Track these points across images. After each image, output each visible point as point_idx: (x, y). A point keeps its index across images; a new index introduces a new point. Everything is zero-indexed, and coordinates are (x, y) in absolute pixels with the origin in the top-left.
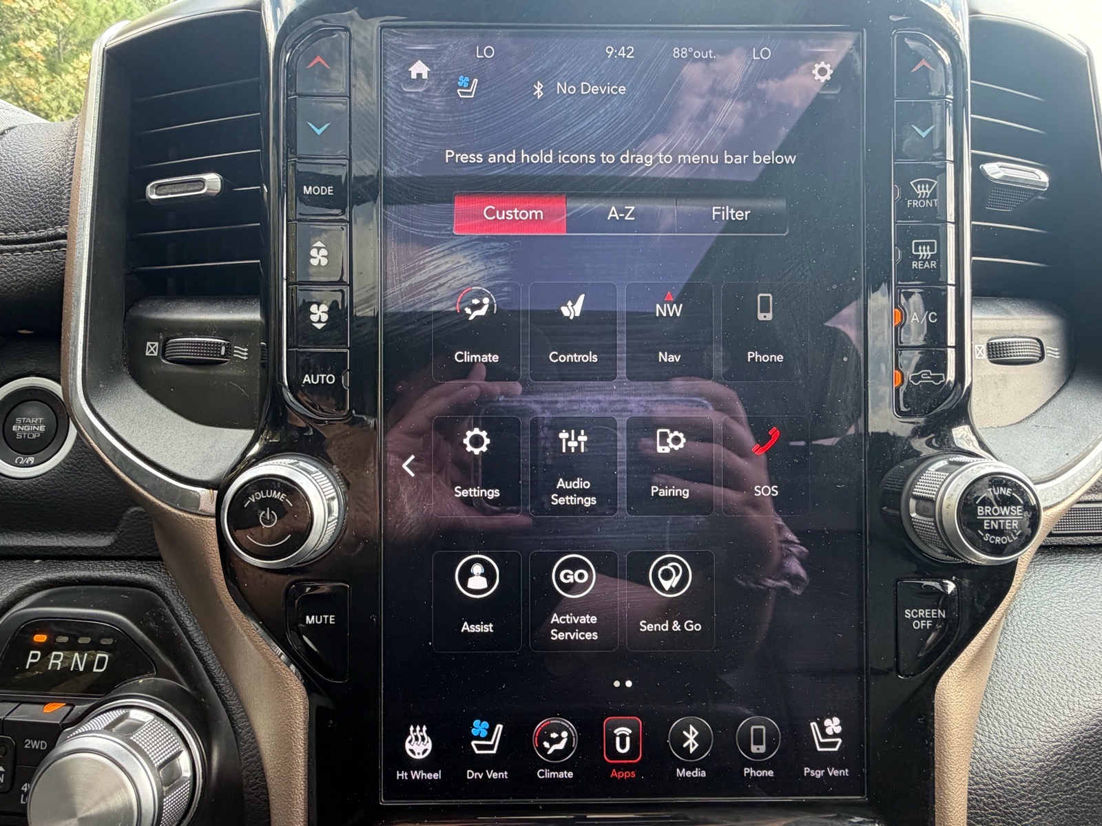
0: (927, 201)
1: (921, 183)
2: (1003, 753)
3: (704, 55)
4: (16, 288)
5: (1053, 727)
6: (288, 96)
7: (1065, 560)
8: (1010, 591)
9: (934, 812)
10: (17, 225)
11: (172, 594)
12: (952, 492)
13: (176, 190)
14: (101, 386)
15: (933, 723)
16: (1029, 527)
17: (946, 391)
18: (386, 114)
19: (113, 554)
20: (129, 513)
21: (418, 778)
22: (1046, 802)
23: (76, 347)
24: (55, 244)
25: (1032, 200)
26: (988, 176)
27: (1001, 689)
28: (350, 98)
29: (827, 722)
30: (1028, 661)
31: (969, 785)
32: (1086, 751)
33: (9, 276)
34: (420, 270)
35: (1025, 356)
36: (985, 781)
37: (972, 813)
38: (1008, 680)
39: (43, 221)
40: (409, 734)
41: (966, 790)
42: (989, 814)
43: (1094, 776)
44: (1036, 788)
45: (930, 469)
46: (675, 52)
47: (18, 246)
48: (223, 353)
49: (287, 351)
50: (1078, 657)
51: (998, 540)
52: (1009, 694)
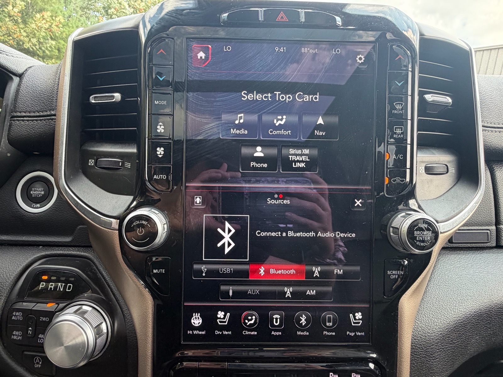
0: (400, 111)
1: (398, 104)
2: (426, 328)
3: (314, 51)
4: (34, 136)
5: (447, 318)
6: (149, 65)
7: (458, 253)
8: (429, 264)
9: (397, 349)
10: (34, 110)
11: (96, 261)
12: (405, 226)
13: (102, 99)
14: (71, 177)
15: (398, 315)
16: (434, 239)
17: (405, 186)
18: (188, 73)
19: (72, 244)
20: (78, 228)
21: (196, 333)
22: (442, 347)
23: (62, 161)
24: (50, 118)
25: (446, 109)
26: (427, 100)
27: (427, 303)
28: (174, 66)
29: (356, 314)
30: (439, 293)
31: (412, 340)
32: (459, 328)
33: (31, 131)
34: (200, 135)
35: (440, 171)
36: (418, 339)
37: (413, 351)
38: (430, 300)
39: (45, 108)
40: (193, 316)
41: (410, 342)
42: (419, 351)
43: (462, 338)
44: (439, 342)
45: (398, 216)
46: (303, 50)
47: (35, 118)
48: (120, 165)
49: (147, 166)
50: (459, 291)
51: (422, 244)
52: (430, 305)
